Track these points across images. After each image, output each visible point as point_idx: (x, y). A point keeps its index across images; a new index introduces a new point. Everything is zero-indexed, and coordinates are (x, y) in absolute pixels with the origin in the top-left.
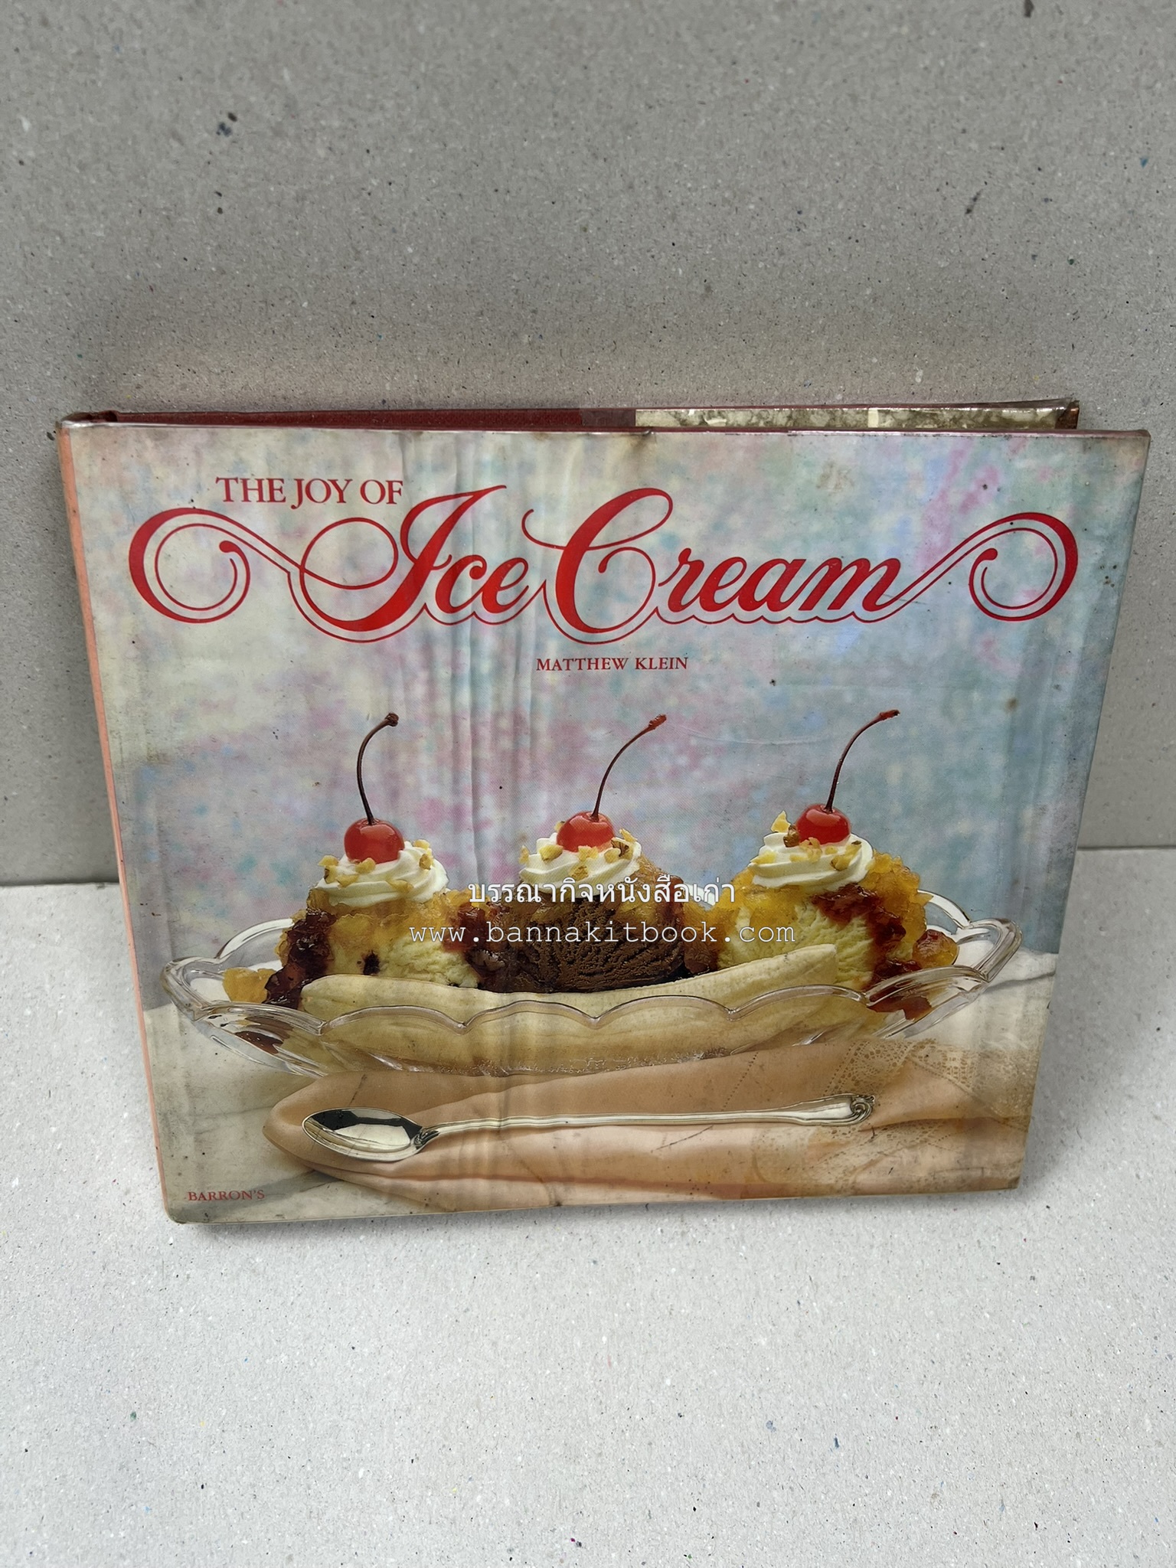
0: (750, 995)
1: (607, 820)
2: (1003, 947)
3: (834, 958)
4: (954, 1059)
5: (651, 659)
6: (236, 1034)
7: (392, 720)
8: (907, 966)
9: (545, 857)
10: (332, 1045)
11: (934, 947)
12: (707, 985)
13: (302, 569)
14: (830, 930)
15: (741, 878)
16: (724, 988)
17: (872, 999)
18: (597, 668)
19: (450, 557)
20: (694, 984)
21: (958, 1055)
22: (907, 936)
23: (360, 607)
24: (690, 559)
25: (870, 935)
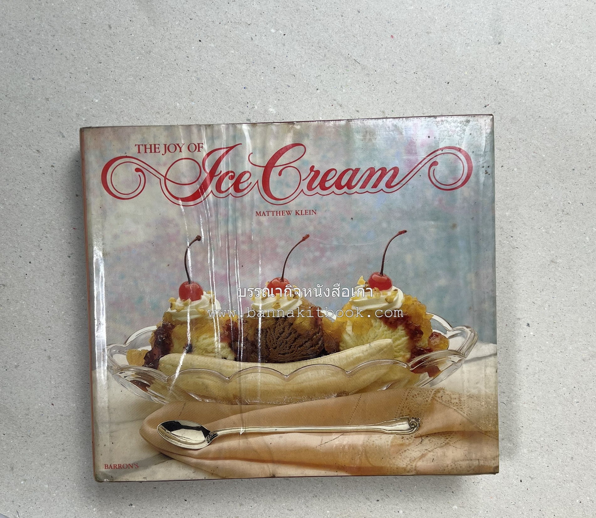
0: (355, 364)
1: (288, 281)
2: (469, 340)
3: (392, 346)
4: (455, 399)
5: (302, 211)
6: (131, 381)
7: (199, 238)
8: (426, 350)
11: (437, 340)
12: (336, 359)
13: (165, 178)
14: (388, 332)
15: (346, 307)
16: (344, 361)
17: (412, 367)
18: (280, 215)
19: (221, 171)
20: (330, 358)
21: (457, 396)
22: (424, 335)
24: (314, 170)
25: (407, 334)
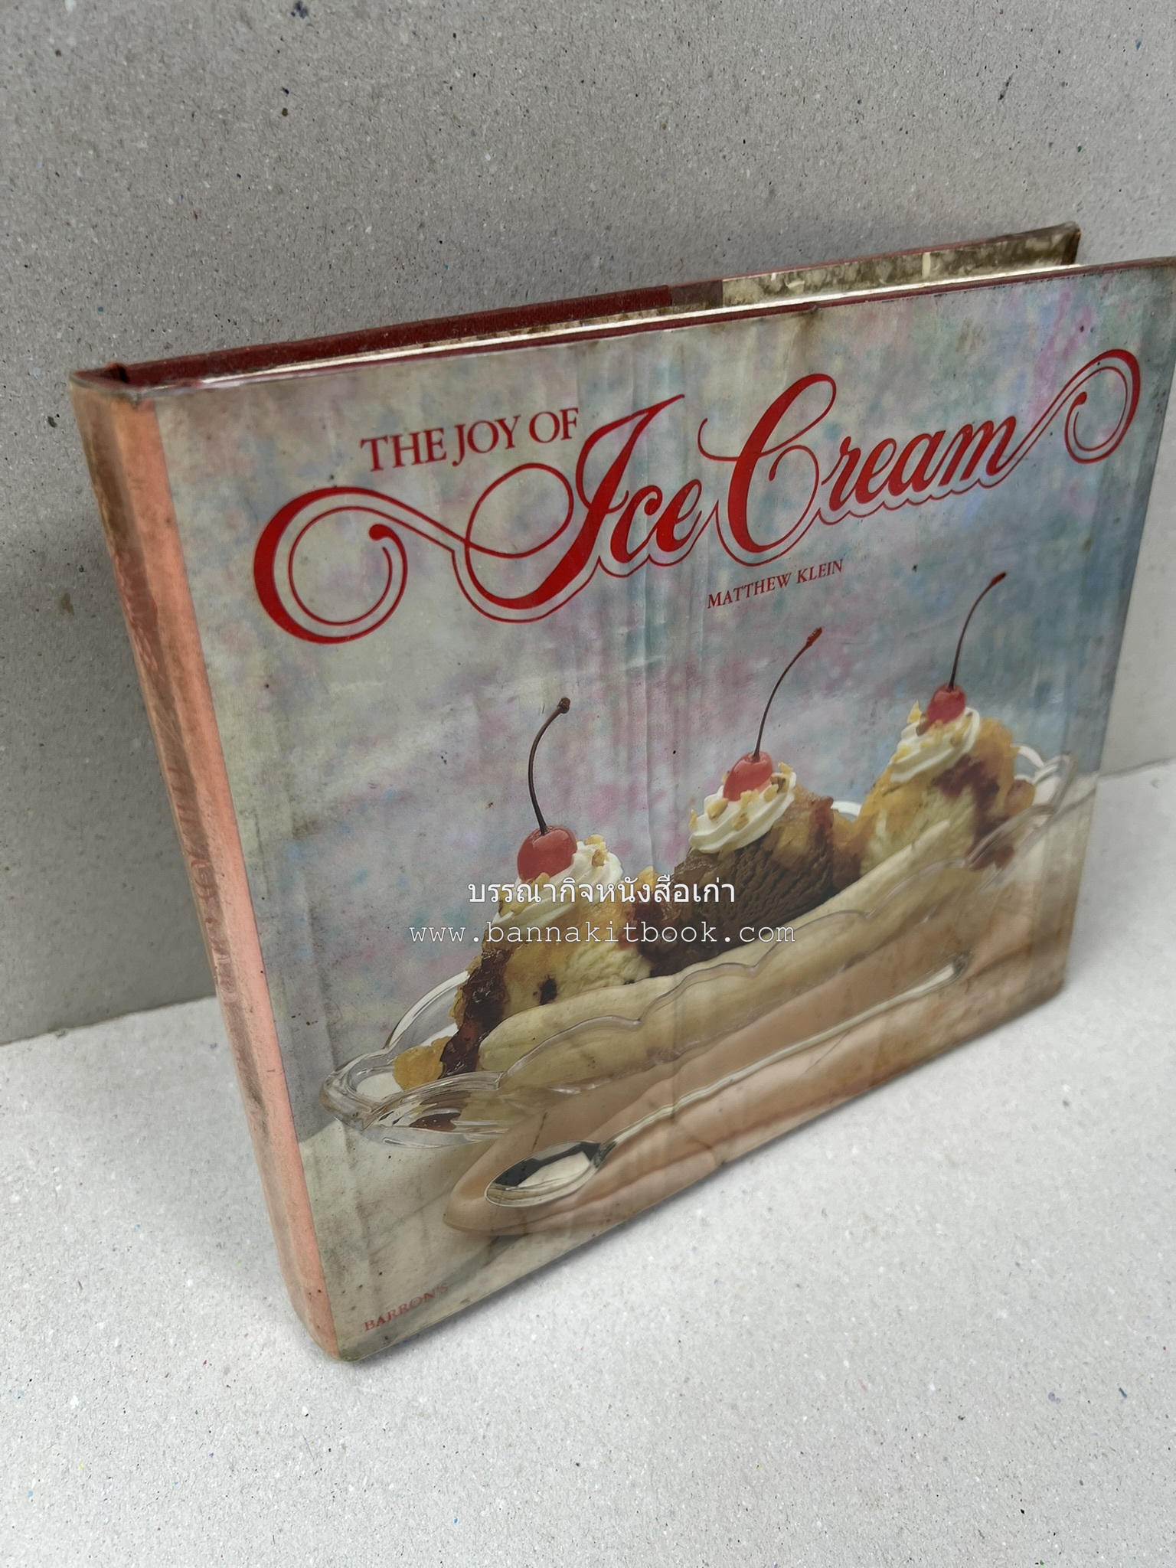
0: (884, 893)
1: (767, 757)
2: (1067, 777)
3: (948, 833)
6: (411, 1126)
7: (564, 706)
8: (1000, 819)
9: (713, 815)
10: (511, 1095)
11: (1019, 795)
12: (851, 896)
13: (467, 543)
14: (946, 806)
15: (881, 780)
16: (865, 895)
17: (973, 861)
18: (762, 591)
19: (627, 493)
20: (839, 901)
22: (1000, 792)
23: (530, 577)
24: (850, 449)
25: (975, 800)
